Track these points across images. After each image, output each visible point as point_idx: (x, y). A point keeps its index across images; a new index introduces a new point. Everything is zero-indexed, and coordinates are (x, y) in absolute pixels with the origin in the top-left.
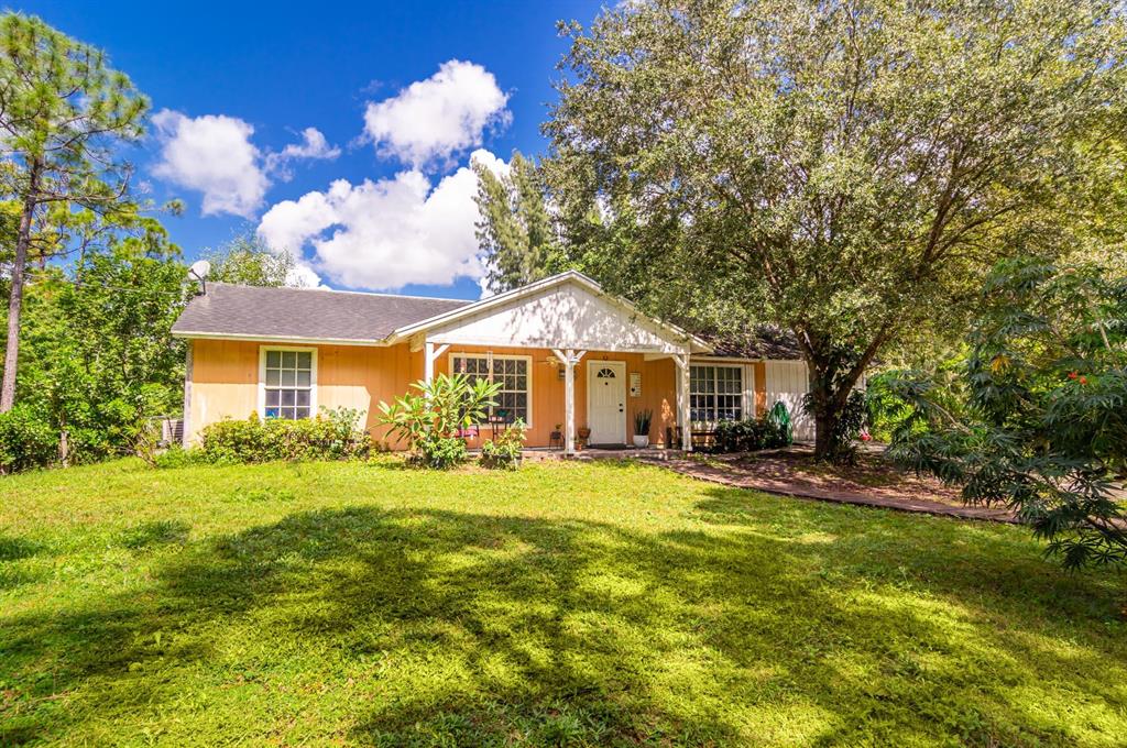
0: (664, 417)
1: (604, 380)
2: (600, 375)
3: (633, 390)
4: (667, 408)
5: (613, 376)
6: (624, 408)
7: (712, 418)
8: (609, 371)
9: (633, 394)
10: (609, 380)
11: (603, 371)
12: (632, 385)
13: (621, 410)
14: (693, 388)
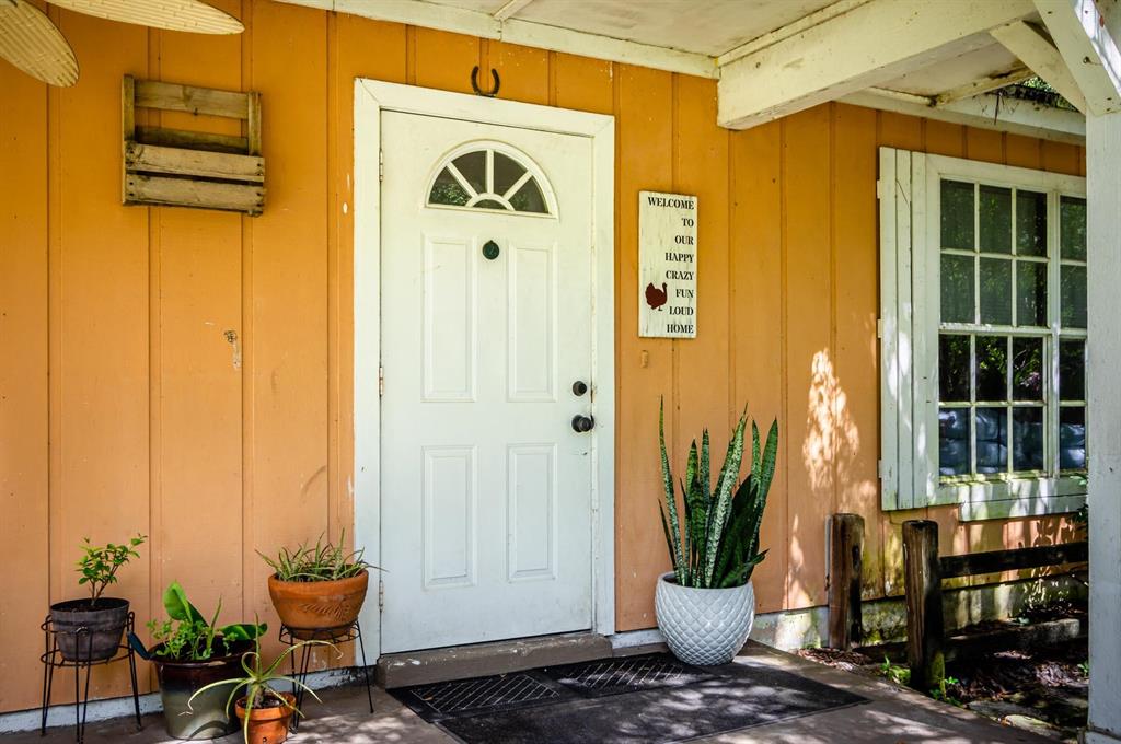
0: (816, 449)
1: (470, 224)
2: (444, 192)
3: (656, 297)
4: (828, 405)
5: (531, 200)
6: (602, 406)
7: (1029, 460)
8: (508, 170)
9: (653, 322)
10: (508, 226)
11: (471, 164)
12: (652, 268)
13: (583, 424)
14: (954, 303)
